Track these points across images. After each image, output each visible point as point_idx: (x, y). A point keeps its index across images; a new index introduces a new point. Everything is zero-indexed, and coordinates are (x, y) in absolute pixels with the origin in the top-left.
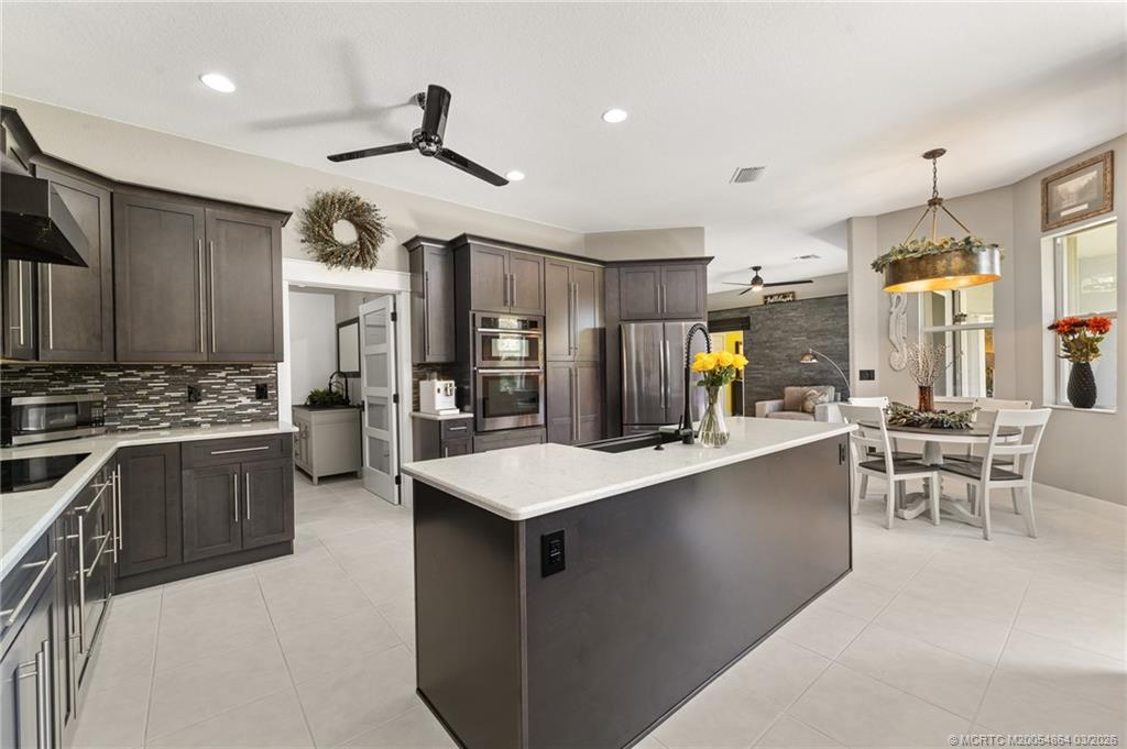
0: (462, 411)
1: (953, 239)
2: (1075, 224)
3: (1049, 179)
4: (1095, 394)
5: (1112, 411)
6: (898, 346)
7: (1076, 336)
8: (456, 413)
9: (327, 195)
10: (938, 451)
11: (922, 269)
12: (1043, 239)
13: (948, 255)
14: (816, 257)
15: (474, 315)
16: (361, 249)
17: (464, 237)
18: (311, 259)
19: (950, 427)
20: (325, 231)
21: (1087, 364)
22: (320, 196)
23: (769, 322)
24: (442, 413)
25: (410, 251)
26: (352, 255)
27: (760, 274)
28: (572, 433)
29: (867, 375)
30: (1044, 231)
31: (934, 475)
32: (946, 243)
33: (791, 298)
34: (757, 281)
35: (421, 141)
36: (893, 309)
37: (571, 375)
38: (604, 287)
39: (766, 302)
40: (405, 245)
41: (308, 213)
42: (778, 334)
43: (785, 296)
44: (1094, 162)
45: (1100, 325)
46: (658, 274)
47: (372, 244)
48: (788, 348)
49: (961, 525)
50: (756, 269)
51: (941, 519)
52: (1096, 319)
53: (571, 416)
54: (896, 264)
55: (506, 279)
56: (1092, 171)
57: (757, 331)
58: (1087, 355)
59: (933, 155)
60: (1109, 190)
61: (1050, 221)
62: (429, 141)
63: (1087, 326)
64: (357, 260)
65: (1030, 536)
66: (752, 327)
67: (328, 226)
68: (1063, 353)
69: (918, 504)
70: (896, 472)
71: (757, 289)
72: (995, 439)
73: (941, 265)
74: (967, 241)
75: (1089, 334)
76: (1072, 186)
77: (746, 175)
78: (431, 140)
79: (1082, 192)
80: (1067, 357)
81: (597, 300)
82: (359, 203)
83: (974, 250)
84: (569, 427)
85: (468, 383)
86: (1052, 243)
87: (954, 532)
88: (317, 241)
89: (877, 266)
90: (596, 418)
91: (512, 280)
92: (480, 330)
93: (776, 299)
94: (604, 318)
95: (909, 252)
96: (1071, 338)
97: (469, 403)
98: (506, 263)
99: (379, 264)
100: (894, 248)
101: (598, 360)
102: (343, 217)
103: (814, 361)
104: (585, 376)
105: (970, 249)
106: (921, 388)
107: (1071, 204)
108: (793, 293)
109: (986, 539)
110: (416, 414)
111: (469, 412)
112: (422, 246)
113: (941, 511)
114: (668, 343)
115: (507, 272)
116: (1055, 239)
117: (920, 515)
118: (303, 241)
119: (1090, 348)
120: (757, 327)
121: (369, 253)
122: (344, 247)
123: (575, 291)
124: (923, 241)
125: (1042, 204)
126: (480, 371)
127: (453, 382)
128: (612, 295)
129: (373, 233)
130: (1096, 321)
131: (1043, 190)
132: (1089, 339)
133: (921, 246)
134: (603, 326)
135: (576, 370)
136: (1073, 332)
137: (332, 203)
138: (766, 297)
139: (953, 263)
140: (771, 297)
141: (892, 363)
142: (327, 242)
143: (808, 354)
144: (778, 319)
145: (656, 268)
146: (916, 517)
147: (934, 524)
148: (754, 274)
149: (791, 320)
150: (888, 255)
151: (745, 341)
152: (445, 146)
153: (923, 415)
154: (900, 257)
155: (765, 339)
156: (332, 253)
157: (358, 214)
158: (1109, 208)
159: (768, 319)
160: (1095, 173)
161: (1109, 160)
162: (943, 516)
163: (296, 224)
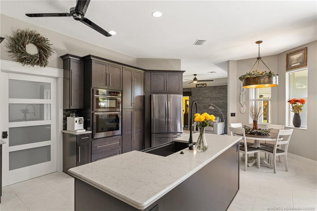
0: (87, 130)
1: (266, 72)
2: (296, 69)
3: (289, 54)
4: (301, 123)
5: (306, 129)
6: (243, 105)
7: (296, 105)
8: (84, 131)
9: (23, 31)
10: (259, 143)
11: (256, 81)
12: (286, 73)
13: (265, 77)
14: (215, 72)
15: (93, 89)
16: (40, 57)
17: (89, 56)
18: (14, 60)
19: (263, 135)
20: (22, 48)
21: (298, 114)
22: (19, 31)
23: (198, 94)
24: (78, 131)
25: (63, 60)
26: (35, 60)
27: (196, 77)
28: (132, 137)
29: (233, 115)
30: (286, 70)
31: (258, 151)
32: (263, 73)
33: (205, 86)
34: (195, 79)
35: (74, 13)
36: (241, 93)
37: (132, 114)
38: (145, 80)
39: (197, 87)
40: (62, 57)
41: (13, 39)
42: (201, 98)
43: (203, 85)
44: (301, 50)
45: (302, 102)
46: (165, 76)
47: (45, 56)
48: (205, 103)
49: (266, 168)
50: (195, 75)
51: (260, 165)
52: (301, 99)
53: (132, 130)
54: (248, 78)
55: (106, 75)
56: (301, 53)
57: (194, 97)
58: (298, 111)
59: (259, 42)
60: (306, 59)
61: (289, 67)
62: (78, 14)
63: (299, 102)
64: (38, 62)
65: (286, 171)
66: (192, 95)
67: (23, 45)
68: (292, 110)
69: (253, 161)
70: (248, 151)
71: (195, 82)
72: (278, 139)
73: (262, 80)
74: (270, 73)
75: (299, 104)
76: (295, 57)
77: (199, 42)
78: (79, 13)
79: (298, 59)
80: (293, 111)
81: (142, 84)
82: (39, 37)
83: (272, 76)
84: (131, 134)
85: (90, 118)
86: (288, 74)
87: (265, 171)
88: (17, 52)
89: (241, 78)
90: (141, 131)
91: (109, 75)
92: (95, 96)
93: (200, 86)
94: (144, 91)
95: (252, 75)
96: (294, 105)
97: (89, 126)
98: (107, 67)
99: (48, 65)
100: (247, 73)
101: (142, 108)
102: (31, 42)
103: (213, 108)
104: (137, 114)
105: (271, 76)
106: (254, 121)
107: (295, 63)
108: (206, 84)
109: (275, 173)
110: (65, 132)
111: (90, 130)
112: (70, 58)
113: (261, 163)
114: (169, 102)
115: (107, 72)
116: (289, 73)
117: (254, 164)
118: (9, 52)
119: (299, 108)
120: (194, 95)
121: (44, 59)
122: (31, 56)
123: (134, 81)
124: (256, 71)
125: (286, 62)
126: (95, 113)
127: (83, 118)
128: (148, 83)
129: (46, 51)
130: (301, 100)
131: (286, 57)
132: (299, 106)
133: (256, 73)
134: (144, 95)
135: (134, 112)
136: (295, 103)
137: (26, 35)
138: (197, 85)
139: (266, 80)
140: (199, 85)
141: (241, 110)
142: (22, 53)
143: (211, 105)
144: (201, 93)
145: (165, 74)
146: (252, 166)
147: (259, 168)
148: (194, 77)
149: (206, 94)
150: (245, 75)
151: (189, 100)
152: (86, 16)
153: (255, 130)
154: (249, 76)
155: (196, 100)
156: (25, 58)
157: (39, 41)
158: (306, 65)
159: (197, 93)
160: (302, 53)
161: (306, 50)
162: (261, 165)
163: (6, 44)
